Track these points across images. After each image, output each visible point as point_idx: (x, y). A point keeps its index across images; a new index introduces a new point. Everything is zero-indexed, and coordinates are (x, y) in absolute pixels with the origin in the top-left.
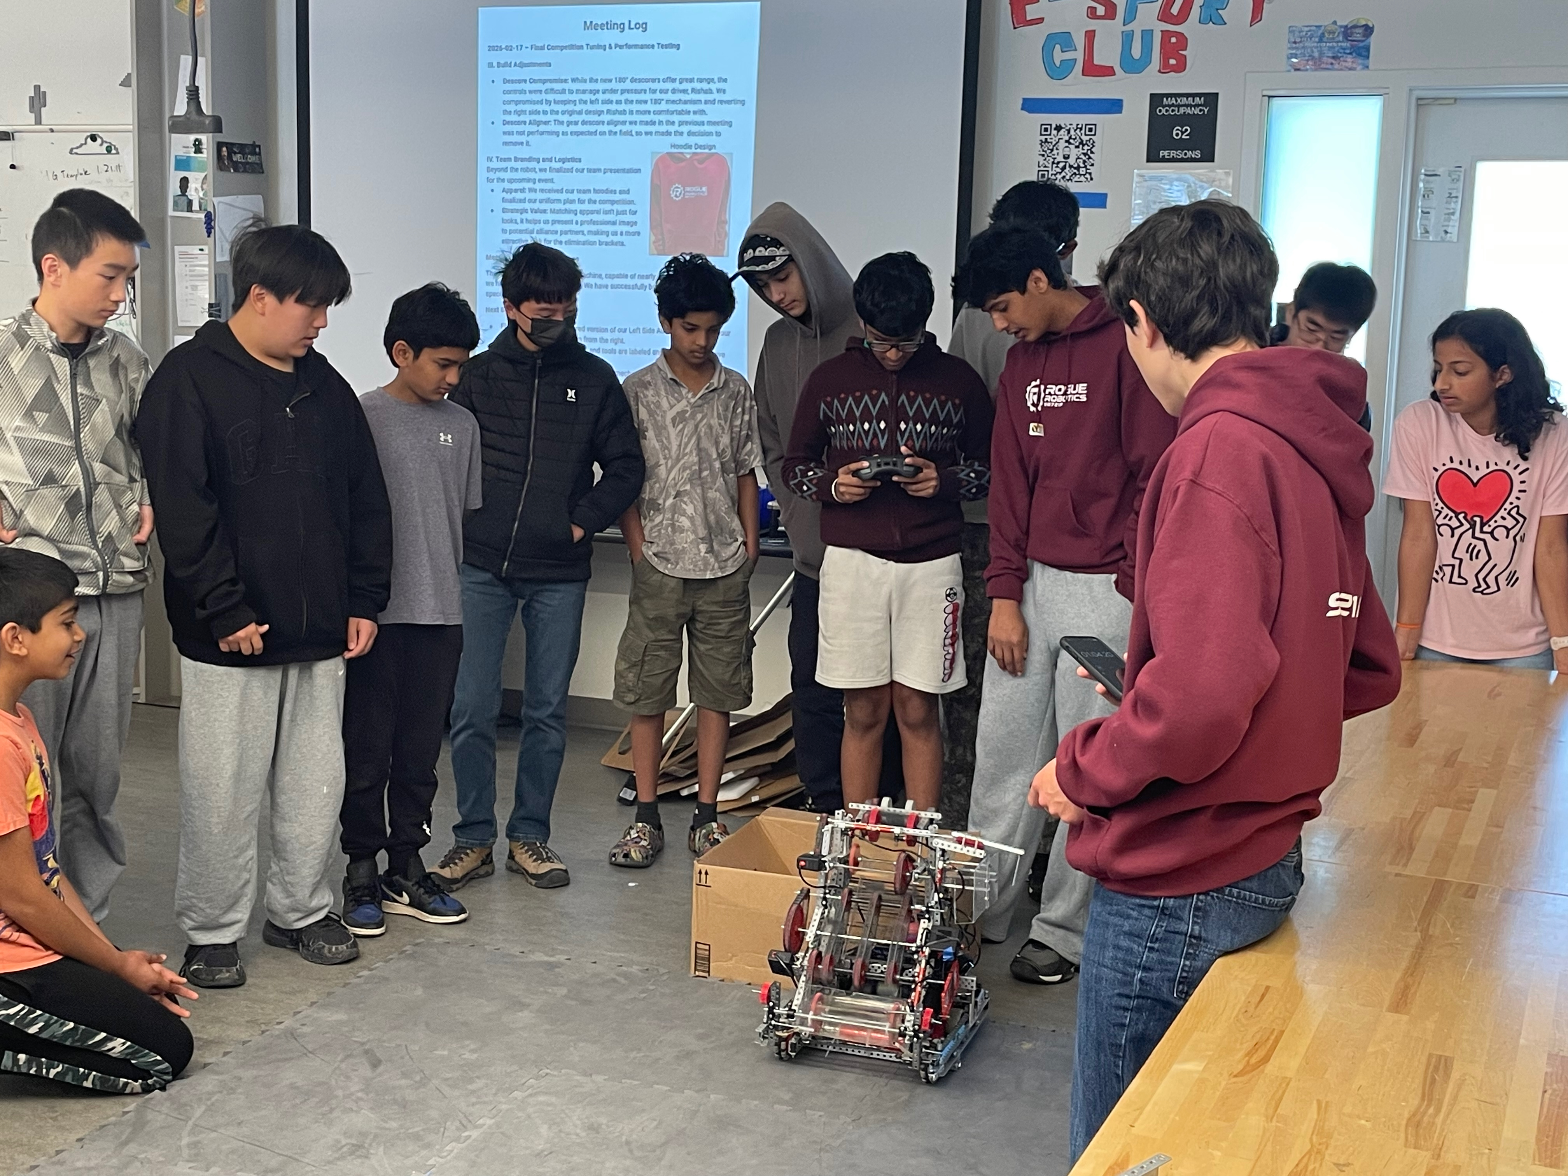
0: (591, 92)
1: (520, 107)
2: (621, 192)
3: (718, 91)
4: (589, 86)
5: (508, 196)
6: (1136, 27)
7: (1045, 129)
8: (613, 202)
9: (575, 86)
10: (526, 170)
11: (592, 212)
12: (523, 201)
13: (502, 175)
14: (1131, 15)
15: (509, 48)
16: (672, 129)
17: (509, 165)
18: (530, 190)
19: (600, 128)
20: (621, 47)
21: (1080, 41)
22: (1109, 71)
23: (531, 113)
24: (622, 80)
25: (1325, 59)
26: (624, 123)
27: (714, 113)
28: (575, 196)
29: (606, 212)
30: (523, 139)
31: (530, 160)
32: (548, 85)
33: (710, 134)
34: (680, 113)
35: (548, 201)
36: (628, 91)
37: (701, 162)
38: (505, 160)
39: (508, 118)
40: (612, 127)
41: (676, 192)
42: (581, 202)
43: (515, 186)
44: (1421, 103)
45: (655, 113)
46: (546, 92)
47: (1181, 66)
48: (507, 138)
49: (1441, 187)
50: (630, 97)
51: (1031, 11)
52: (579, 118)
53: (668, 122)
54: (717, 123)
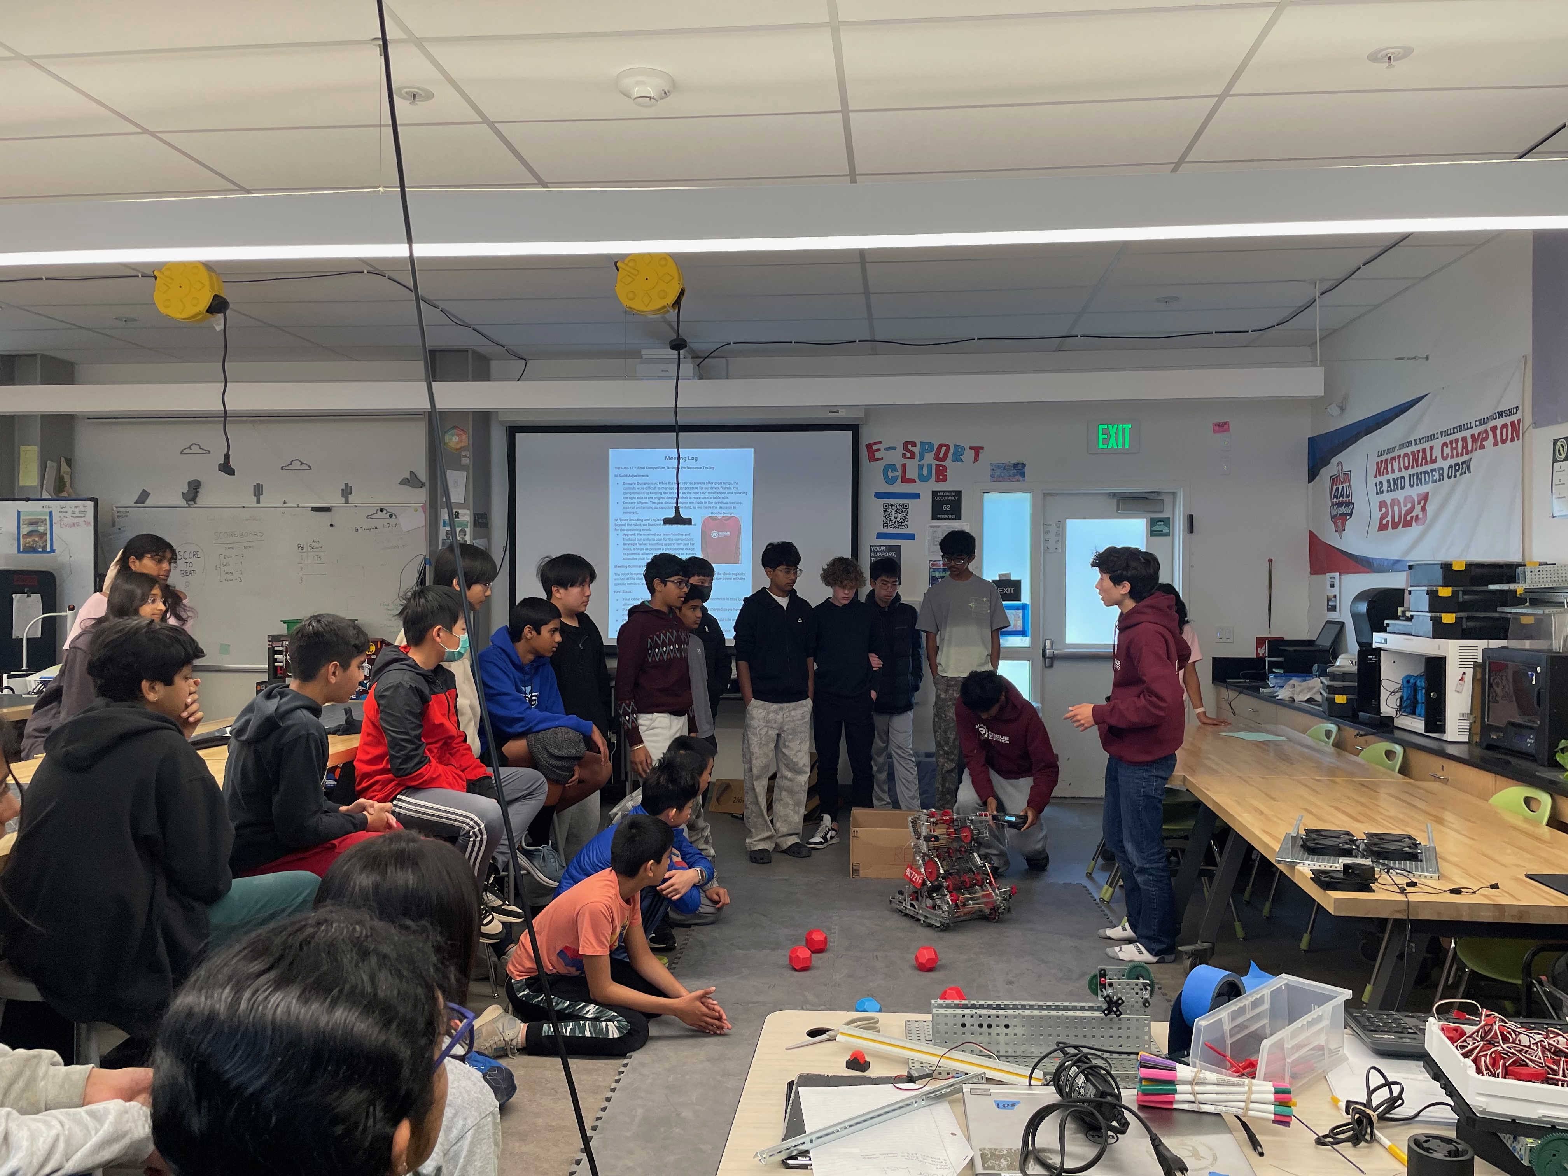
0: (669, 488)
1: (632, 496)
2: (685, 533)
3: (734, 488)
4: (668, 486)
5: (626, 537)
6: (925, 462)
7: (885, 506)
8: (681, 540)
9: (661, 486)
10: (636, 525)
11: (671, 544)
12: (635, 539)
13: (623, 528)
14: (922, 458)
15: (626, 468)
16: (711, 505)
17: (627, 522)
18: (638, 535)
21: (899, 468)
22: (913, 481)
23: (639, 498)
25: (1006, 477)
26: (687, 503)
27: (732, 498)
28: (662, 537)
29: (678, 544)
30: (634, 510)
31: (638, 520)
32: (647, 485)
33: (731, 508)
34: (715, 498)
35: (648, 539)
36: (689, 488)
38: (624, 520)
39: (626, 501)
41: (714, 534)
43: (629, 533)
44: (1046, 495)
45: (703, 498)
46: (647, 489)
47: (945, 479)
48: (626, 510)
49: (1053, 530)
50: (690, 491)
51: (877, 455)
52: (664, 501)
53: (709, 502)
54: (733, 503)
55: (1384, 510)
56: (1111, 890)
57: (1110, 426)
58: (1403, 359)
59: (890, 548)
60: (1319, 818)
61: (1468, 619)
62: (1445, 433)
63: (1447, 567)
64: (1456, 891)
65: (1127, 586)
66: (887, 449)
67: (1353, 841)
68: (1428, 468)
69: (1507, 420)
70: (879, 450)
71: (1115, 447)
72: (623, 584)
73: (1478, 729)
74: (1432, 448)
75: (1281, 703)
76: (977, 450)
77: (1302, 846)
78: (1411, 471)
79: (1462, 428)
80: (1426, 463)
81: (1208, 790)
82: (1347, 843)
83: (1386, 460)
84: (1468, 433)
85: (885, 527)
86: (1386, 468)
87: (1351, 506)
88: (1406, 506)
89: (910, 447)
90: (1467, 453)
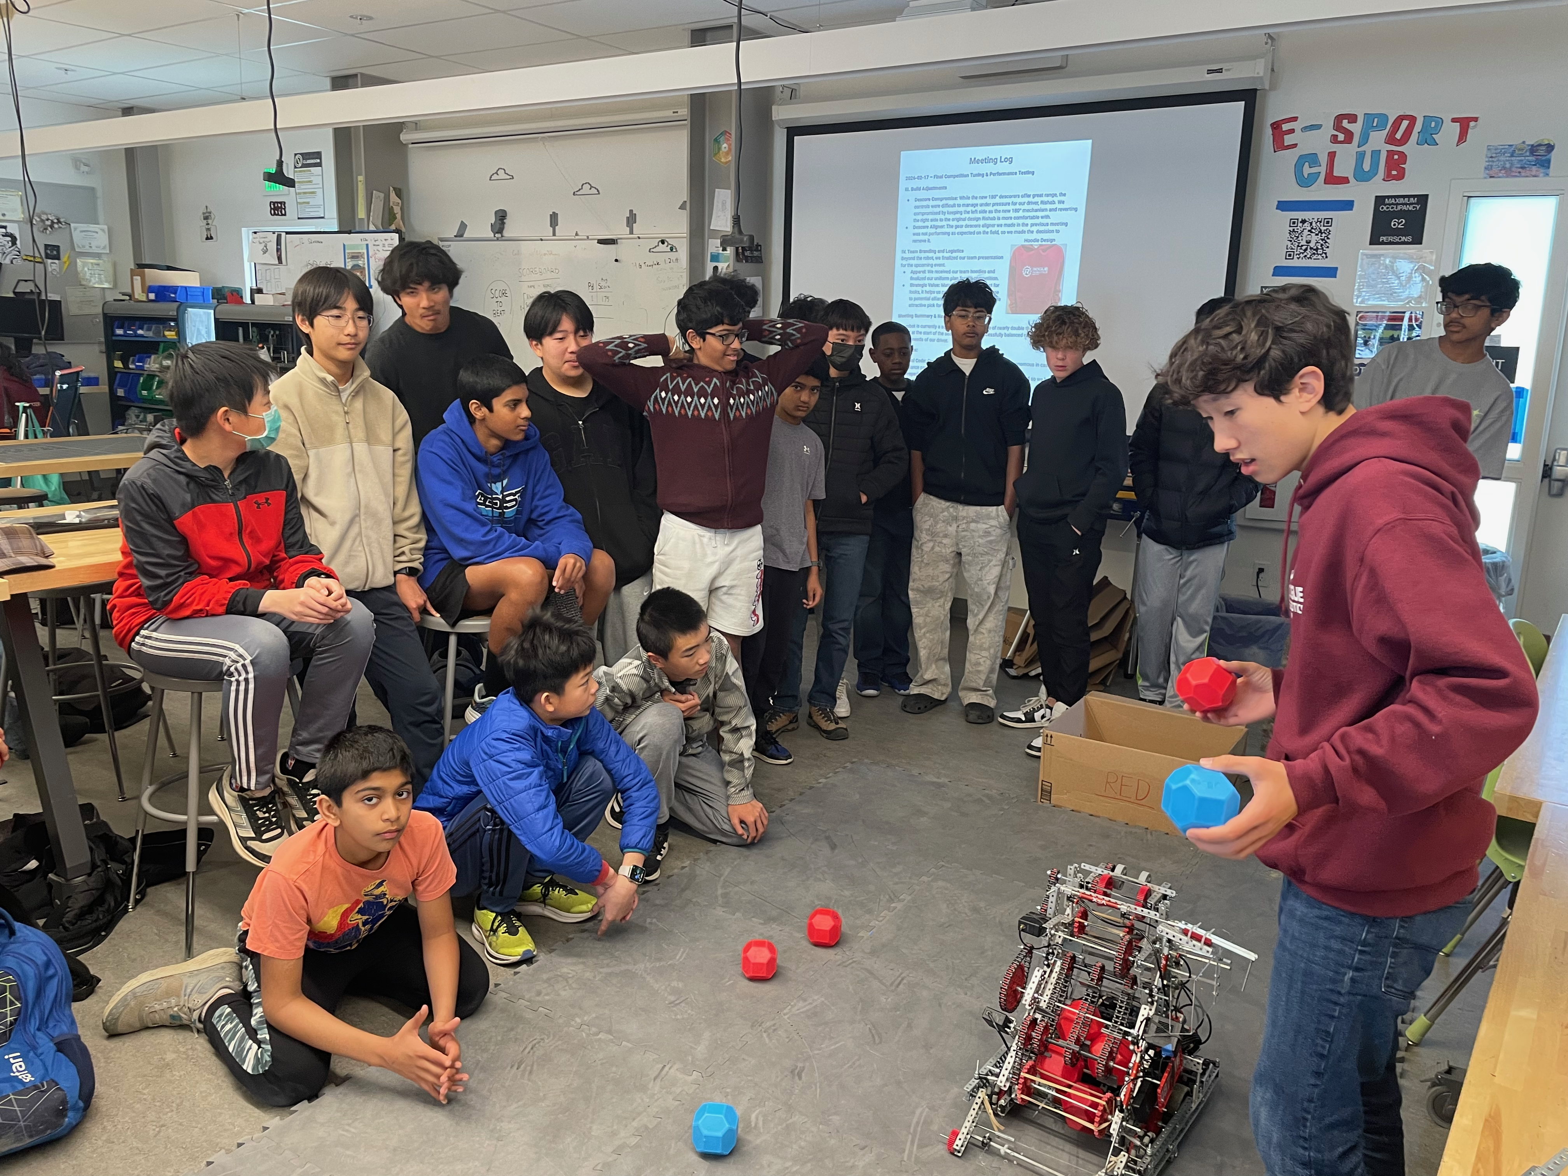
0: (972, 205)
1: (925, 217)
2: (989, 272)
3: (1060, 202)
4: (970, 202)
5: (915, 276)
6: (1368, 148)
7: (1293, 222)
9: (962, 202)
10: (928, 258)
12: (924, 279)
13: (911, 262)
14: (1364, 140)
15: (920, 178)
16: (1026, 229)
17: (916, 255)
18: (929, 272)
19: (977, 229)
20: (994, 175)
21: (1324, 159)
22: (1345, 180)
23: (932, 220)
24: (994, 197)
25: (1514, 169)
26: (993, 226)
27: (1055, 217)
30: (926, 237)
31: (930, 251)
32: (944, 202)
33: (1052, 231)
34: (1032, 218)
35: (940, 278)
36: (997, 204)
38: (913, 252)
39: (917, 224)
40: (985, 229)
43: (919, 268)
45: (1015, 218)
46: (943, 206)
47: (1401, 176)
48: (916, 238)
50: (999, 208)
51: (1288, 140)
52: (964, 223)
53: (1024, 225)
54: (1057, 224)
66: (1305, 129)
70: (1292, 131)
76: (1465, 123)
85: (1289, 256)
89: (1345, 123)
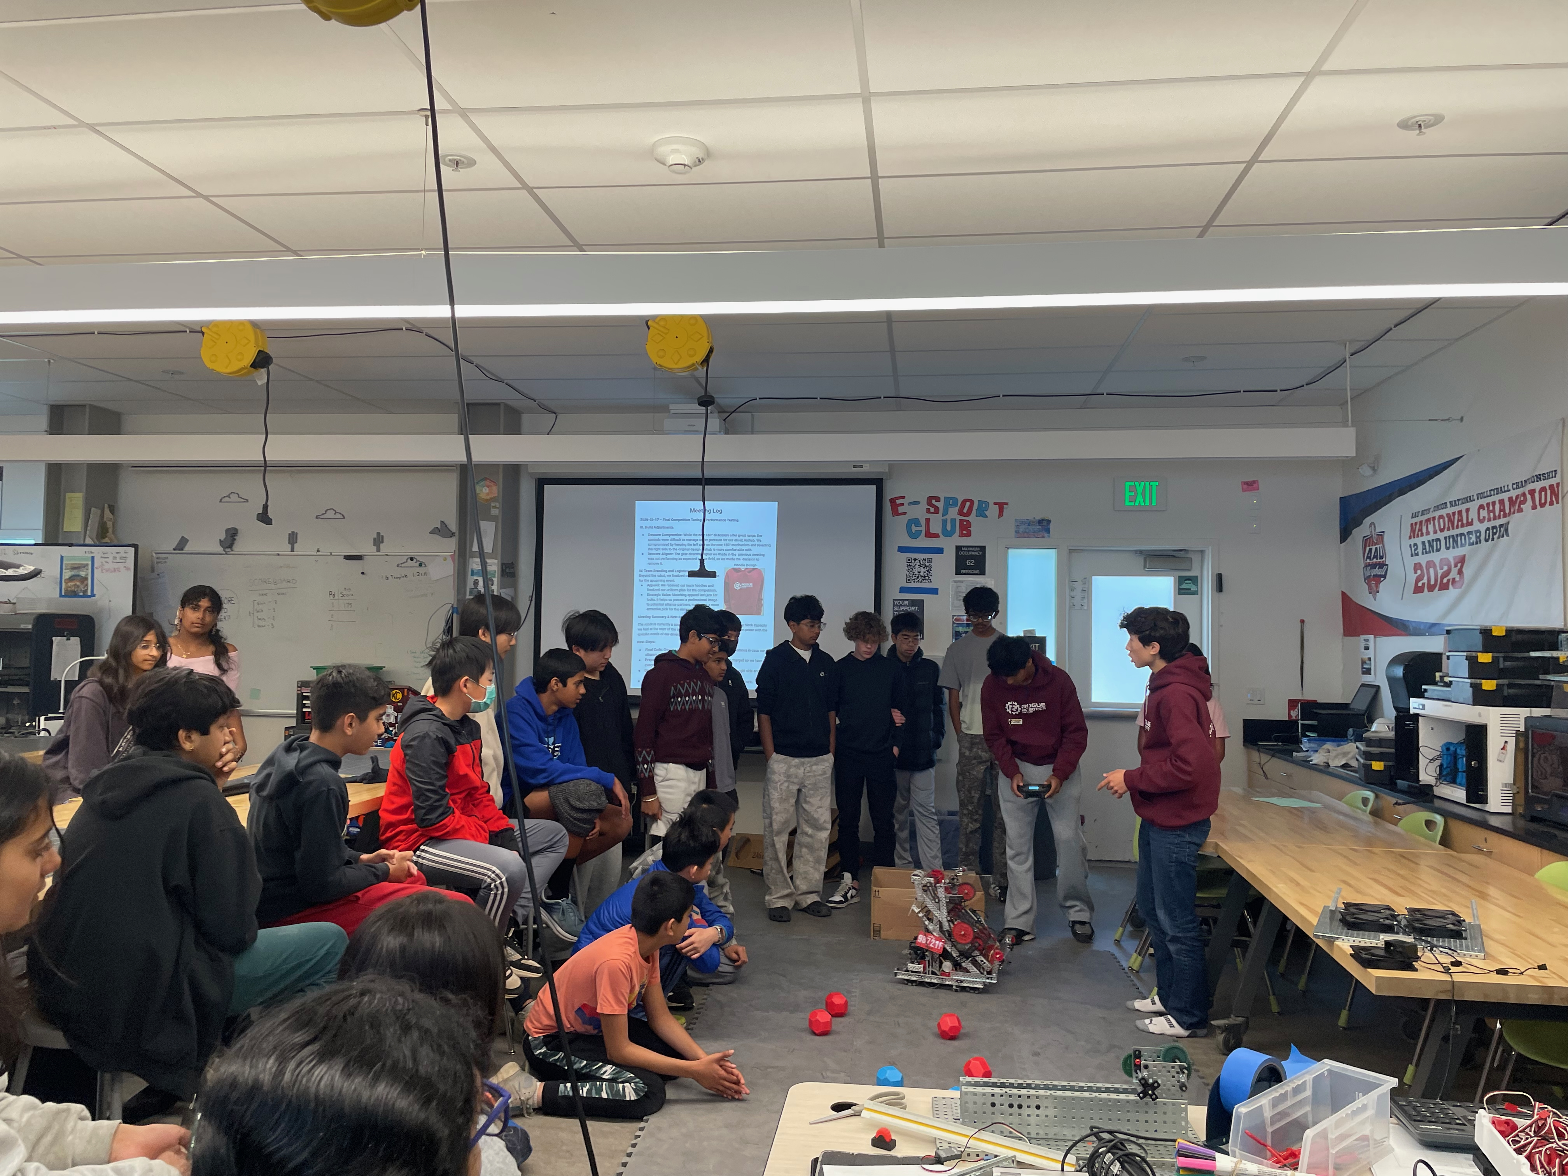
0: (694, 540)
1: (657, 547)
2: (709, 586)
3: (758, 540)
4: (693, 538)
5: (649, 588)
6: (949, 517)
7: (909, 560)
8: (705, 591)
9: (685, 538)
10: (661, 576)
11: (694, 595)
12: (658, 590)
13: (647, 578)
14: (946, 513)
15: (652, 520)
16: (735, 557)
17: (650, 573)
18: (662, 585)
21: (923, 522)
22: (936, 536)
23: (663, 549)
25: (1030, 533)
26: (711, 554)
27: (755, 550)
28: (685, 588)
29: (701, 595)
30: (659, 561)
31: (662, 571)
32: (671, 537)
33: (754, 560)
34: (739, 550)
35: (671, 590)
36: (713, 540)
37: (749, 572)
38: (649, 571)
39: (651, 552)
41: (737, 586)
42: (688, 590)
43: (653, 583)
44: (1071, 551)
45: (727, 550)
46: (671, 540)
47: (969, 534)
48: (650, 561)
49: (1079, 586)
50: (714, 543)
51: (901, 509)
52: (688, 552)
53: (733, 554)
54: (757, 555)
55: (1419, 572)
56: (1140, 958)
57: (1137, 484)
58: (1436, 420)
59: (913, 603)
60: (1358, 891)
61: (1510, 686)
62: (1481, 496)
63: (1486, 633)
64: (1503, 972)
65: (1157, 646)
66: (911, 504)
67: (1394, 917)
68: (1465, 530)
69: (1545, 483)
70: (903, 504)
71: (1142, 504)
72: (646, 634)
73: (1521, 799)
74: (1468, 510)
75: (1315, 768)
76: (1001, 506)
77: (1340, 920)
78: (1446, 533)
79: (1499, 491)
80: (1463, 526)
81: (1241, 858)
82: (1387, 919)
83: (1421, 522)
84: (1505, 496)
85: (908, 581)
86: (1421, 530)
87: (1385, 567)
88: (1441, 568)
89: (933, 502)
90: (1505, 516)
